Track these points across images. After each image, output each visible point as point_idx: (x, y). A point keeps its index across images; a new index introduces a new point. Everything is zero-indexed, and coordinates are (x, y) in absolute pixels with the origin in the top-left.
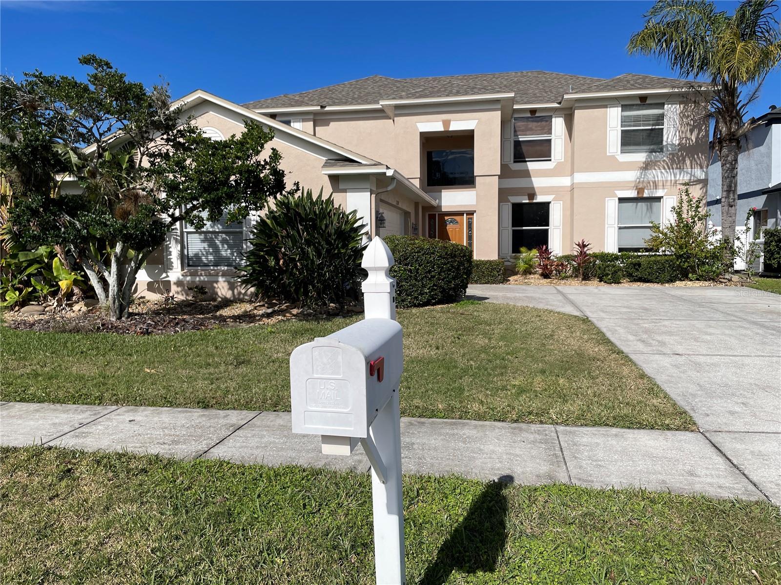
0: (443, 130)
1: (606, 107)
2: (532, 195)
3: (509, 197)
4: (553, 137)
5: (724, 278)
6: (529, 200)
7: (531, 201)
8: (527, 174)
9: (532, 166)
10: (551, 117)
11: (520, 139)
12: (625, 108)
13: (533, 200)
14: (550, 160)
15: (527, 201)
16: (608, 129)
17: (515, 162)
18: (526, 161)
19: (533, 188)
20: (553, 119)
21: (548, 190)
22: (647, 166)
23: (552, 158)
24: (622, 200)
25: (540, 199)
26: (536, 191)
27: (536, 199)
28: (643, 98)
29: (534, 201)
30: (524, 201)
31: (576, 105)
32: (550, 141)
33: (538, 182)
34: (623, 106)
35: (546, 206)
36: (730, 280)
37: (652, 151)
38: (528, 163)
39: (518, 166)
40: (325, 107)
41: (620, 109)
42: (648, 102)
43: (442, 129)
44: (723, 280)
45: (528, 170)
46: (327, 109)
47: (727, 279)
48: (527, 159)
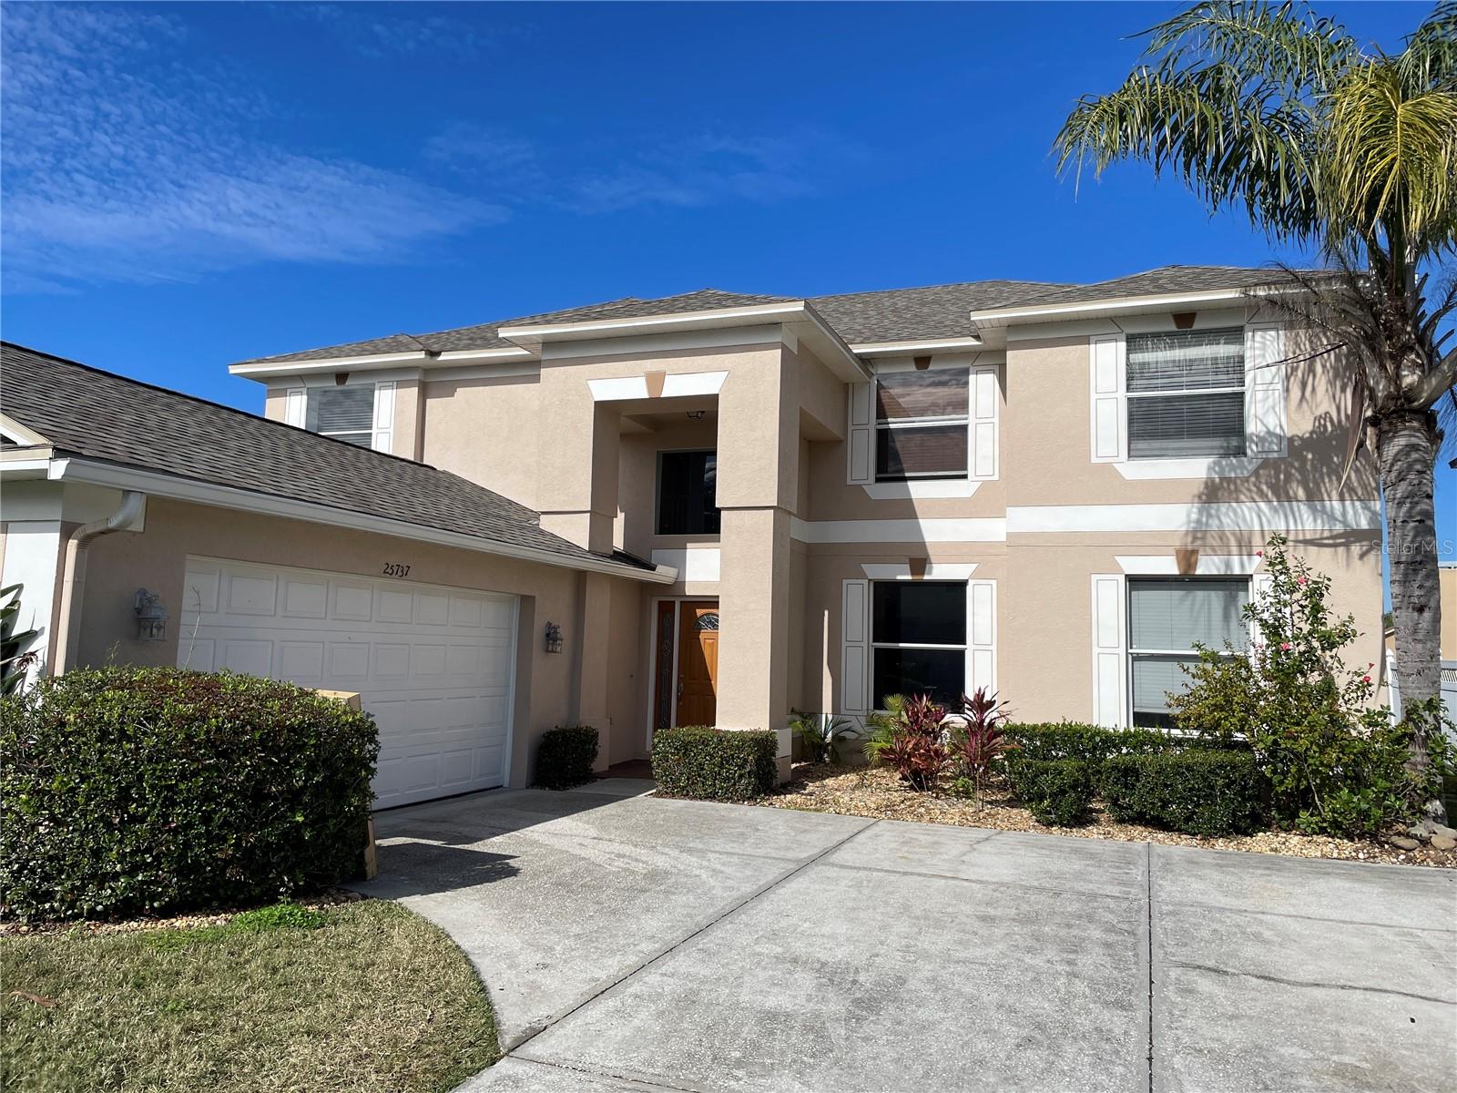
0: (647, 397)
1: (1086, 340)
2: (920, 563)
3: (863, 565)
4: (971, 420)
5: (1408, 836)
6: (912, 574)
7: (917, 578)
8: (906, 510)
9: (918, 490)
10: (966, 372)
11: (892, 426)
12: (1134, 342)
13: (923, 574)
14: (965, 477)
15: (909, 578)
16: (1093, 396)
17: (878, 480)
18: (905, 479)
19: (923, 545)
20: (972, 378)
21: (959, 552)
22: (1213, 493)
23: (970, 472)
24: (1136, 582)
25: (940, 572)
26: (930, 551)
27: (930, 573)
28: (1184, 318)
29: (926, 577)
30: (899, 577)
31: (1010, 339)
32: (964, 428)
33: (933, 531)
34: (1130, 340)
35: (955, 591)
36: (1425, 843)
37: (1226, 455)
38: (910, 483)
39: (888, 491)
40: (438, 354)
41: (1122, 345)
42: (1197, 326)
43: (644, 394)
44: (1401, 842)
45: (910, 501)
46: (444, 357)
47: (1415, 837)
48: (907, 475)
